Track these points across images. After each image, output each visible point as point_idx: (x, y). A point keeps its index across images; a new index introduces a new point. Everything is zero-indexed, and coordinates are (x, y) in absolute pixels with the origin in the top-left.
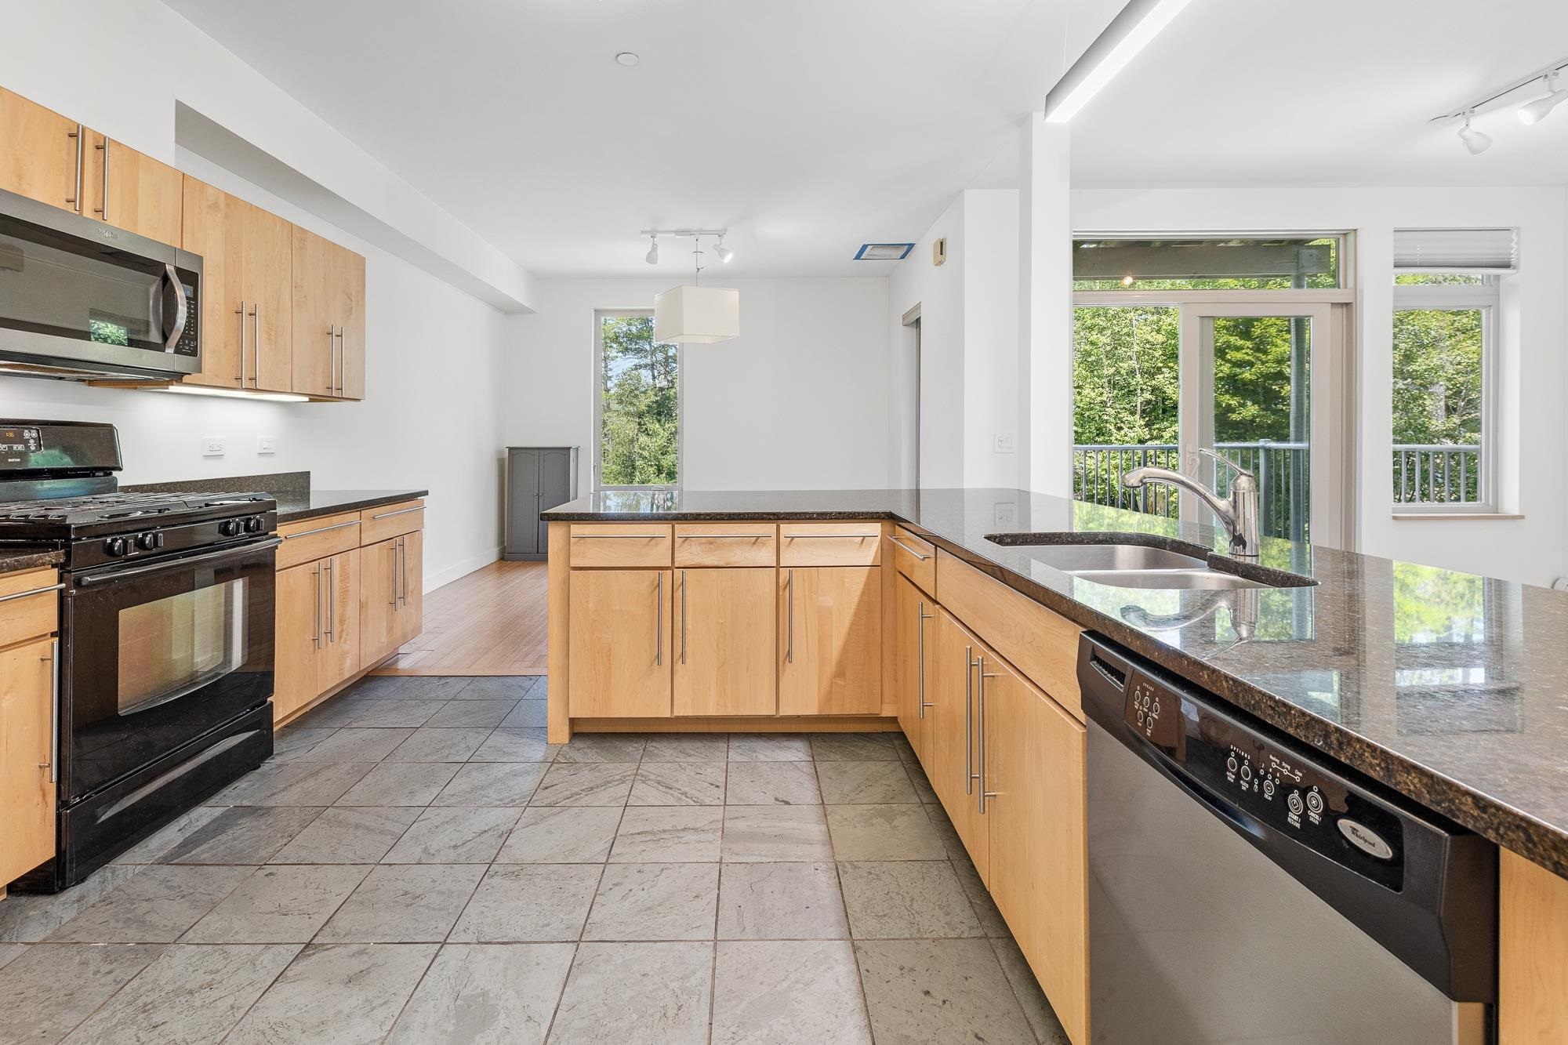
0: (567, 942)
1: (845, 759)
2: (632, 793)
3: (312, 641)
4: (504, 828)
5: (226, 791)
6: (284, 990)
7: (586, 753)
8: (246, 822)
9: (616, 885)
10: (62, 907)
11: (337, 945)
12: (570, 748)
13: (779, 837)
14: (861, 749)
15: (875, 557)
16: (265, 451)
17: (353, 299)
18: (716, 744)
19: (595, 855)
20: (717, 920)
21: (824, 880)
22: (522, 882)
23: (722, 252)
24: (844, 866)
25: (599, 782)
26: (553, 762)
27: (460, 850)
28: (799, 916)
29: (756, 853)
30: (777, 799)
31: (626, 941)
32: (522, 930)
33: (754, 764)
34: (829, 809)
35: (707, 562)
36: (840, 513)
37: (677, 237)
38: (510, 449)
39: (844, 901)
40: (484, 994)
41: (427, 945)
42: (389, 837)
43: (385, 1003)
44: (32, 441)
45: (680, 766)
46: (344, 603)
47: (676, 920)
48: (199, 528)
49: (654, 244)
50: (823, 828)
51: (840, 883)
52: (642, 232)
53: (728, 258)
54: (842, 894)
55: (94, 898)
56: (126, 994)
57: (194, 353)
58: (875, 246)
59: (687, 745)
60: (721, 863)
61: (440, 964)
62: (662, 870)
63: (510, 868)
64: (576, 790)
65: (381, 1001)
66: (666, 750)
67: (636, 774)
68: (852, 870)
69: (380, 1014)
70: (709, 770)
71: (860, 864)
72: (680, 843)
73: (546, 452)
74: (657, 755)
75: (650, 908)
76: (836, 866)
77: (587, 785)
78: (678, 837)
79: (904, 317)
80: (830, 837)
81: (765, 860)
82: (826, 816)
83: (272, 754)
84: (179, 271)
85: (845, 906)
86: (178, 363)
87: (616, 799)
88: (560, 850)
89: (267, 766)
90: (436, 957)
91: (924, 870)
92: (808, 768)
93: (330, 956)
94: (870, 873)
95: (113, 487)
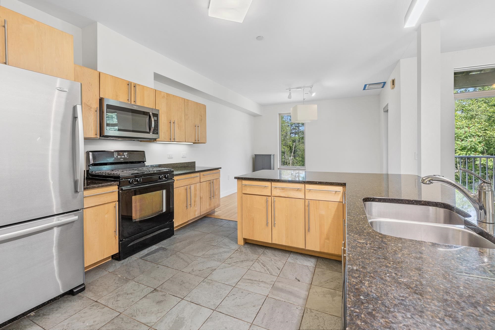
0: (211, 309)
1: (327, 269)
2: (253, 266)
3: (186, 207)
4: (214, 268)
5: (161, 242)
6: (145, 300)
7: (246, 249)
8: (161, 252)
9: (233, 295)
10: (118, 264)
11: (161, 291)
12: (243, 247)
13: (291, 293)
14: (335, 266)
15: (340, 199)
16: (183, 157)
17: (202, 116)
18: (286, 254)
19: (233, 283)
20: (256, 316)
21: (298, 313)
22: (210, 286)
23: (311, 93)
24: (307, 310)
25: (245, 259)
26: (236, 250)
27: (200, 272)
28: (282, 324)
29: (280, 296)
30: (296, 278)
31: (226, 315)
32: (202, 301)
33: (295, 264)
34: (313, 286)
35: (282, 195)
36: (327, 182)
37: (297, 90)
38: (255, 155)
39: (301, 324)
40: (184, 318)
41: (179, 298)
42: (187, 263)
43: (161, 312)
44: (126, 155)
45: (271, 259)
46: (195, 197)
47: (244, 312)
48: (153, 177)
49: (290, 93)
50: (307, 293)
51: (303, 316)
52: (287, 89)
53: (314, 95)
54: (302, 321)
55: (124, 264)
56: (117, 290)
57: (157, 133)
58: (370, 84)
59: (277, 253)
60: (267, 296)
61: (179, 305)
62: (249, 294)
63: (209, 281)
64: (238, 260)
65: (161, 311)
66: (269, 253)
67: (257, 259)
68: (310, 313)
69: (159, 315)
70: (279, 263)
71: (313, 311)
72: (258, 286)
73: (265, 156)
74: (266, 254)
75: (239, 306)
76: (305, 309)
77: (242, 260)
78: (259, 284)
79: (384, 109)
80: (308, 297)
81: (282, 300)
82: (310, 289)
83: (174, 234)
84: (153, 114)
85: (300, 326)
86: (154, 136)
87: (248, 266)
88: (224, 279)
89: (172, 238)
90: (179, 302)
91: (337, 321)
92: (312, 270)
93: (157, 294)
94: (316, 316)
95: (144, 166)
